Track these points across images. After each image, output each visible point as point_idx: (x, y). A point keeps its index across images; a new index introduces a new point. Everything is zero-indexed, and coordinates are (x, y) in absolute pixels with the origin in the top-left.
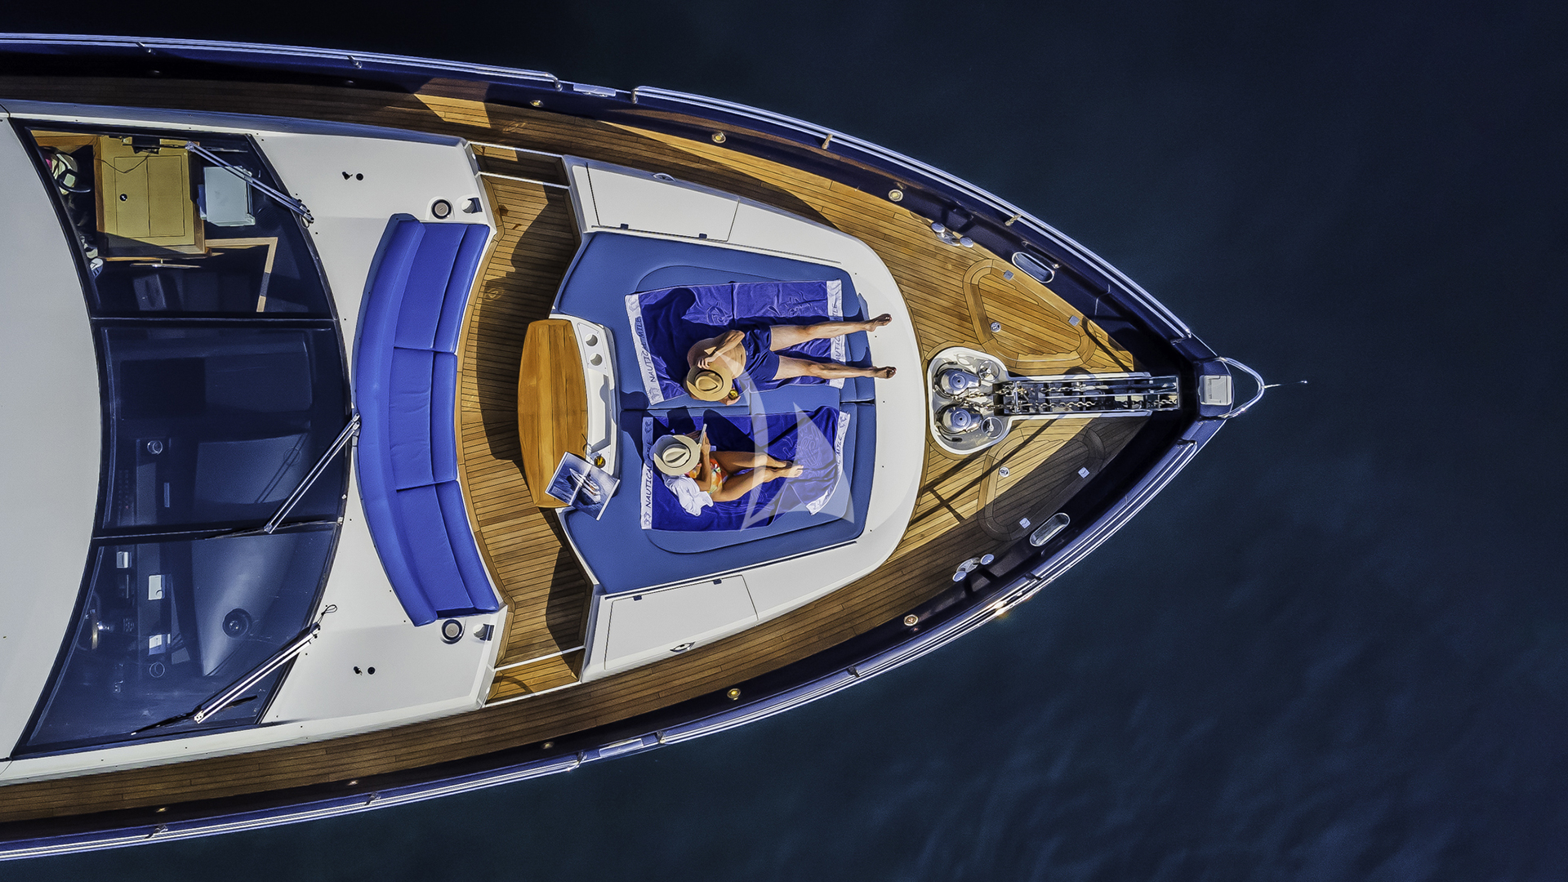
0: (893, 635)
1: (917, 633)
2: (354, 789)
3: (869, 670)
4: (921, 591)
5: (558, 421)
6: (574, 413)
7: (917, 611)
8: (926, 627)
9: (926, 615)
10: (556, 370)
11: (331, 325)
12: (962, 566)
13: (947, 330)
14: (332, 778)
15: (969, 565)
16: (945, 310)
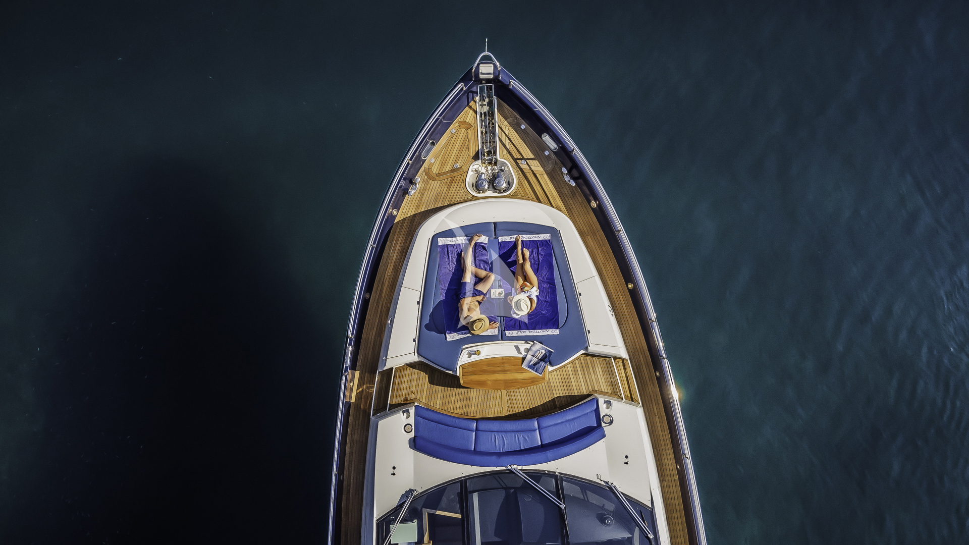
0: (601, 214)
1: (599, 202)
2: (682, 467)
3: (618, 225)
4: (580, 200)
5: (508, 370)
6: (503, 363)
7: (589, 202)
8: (596, 197)
9: (591, 198)
10: (484, 372)
11: (466, 480)
12: (567, 181)
13: (458, 188)
14: (677, 477)
15: (567, 178)
16: (449, 188)
